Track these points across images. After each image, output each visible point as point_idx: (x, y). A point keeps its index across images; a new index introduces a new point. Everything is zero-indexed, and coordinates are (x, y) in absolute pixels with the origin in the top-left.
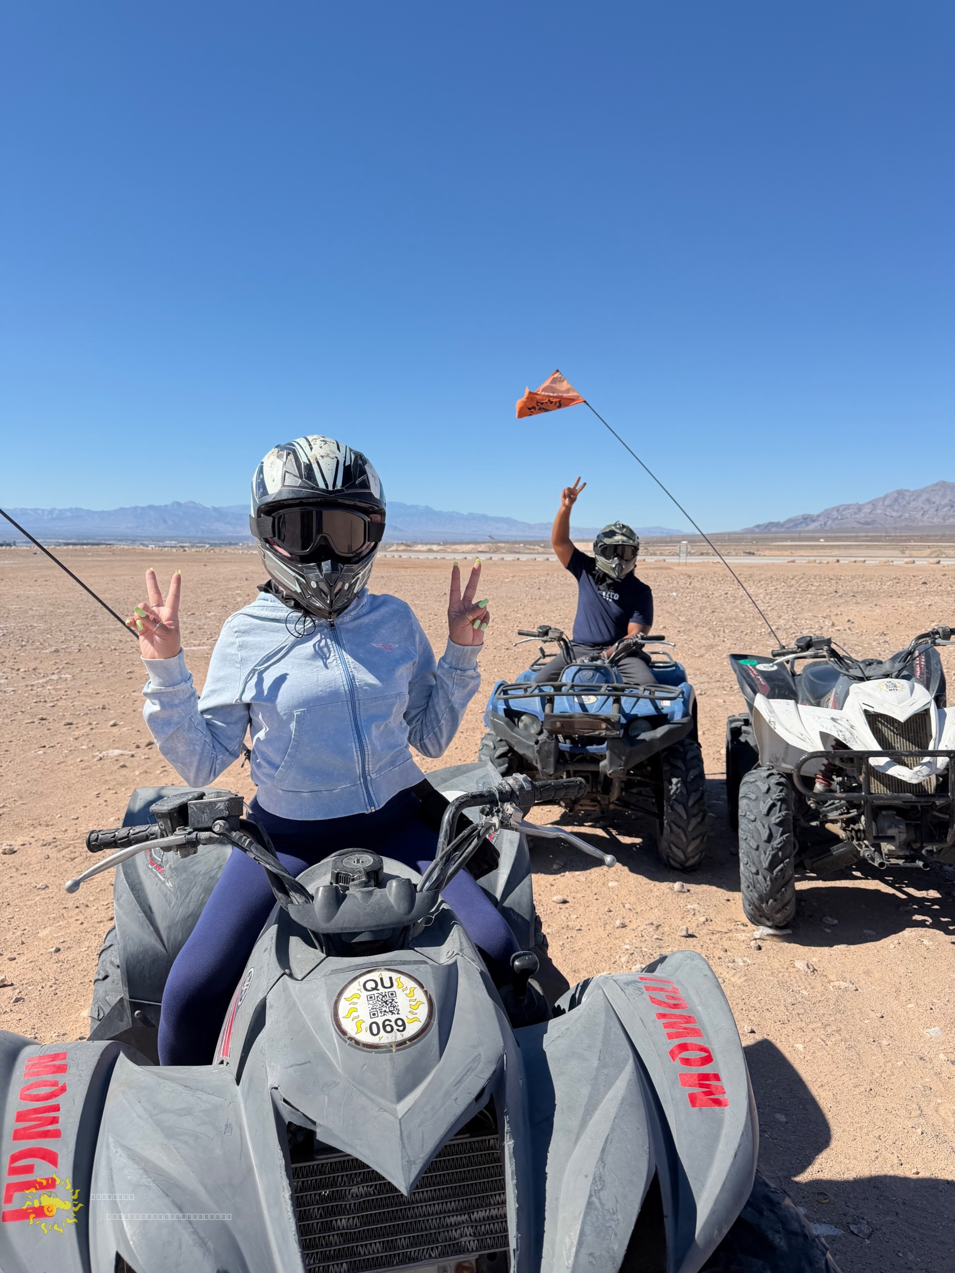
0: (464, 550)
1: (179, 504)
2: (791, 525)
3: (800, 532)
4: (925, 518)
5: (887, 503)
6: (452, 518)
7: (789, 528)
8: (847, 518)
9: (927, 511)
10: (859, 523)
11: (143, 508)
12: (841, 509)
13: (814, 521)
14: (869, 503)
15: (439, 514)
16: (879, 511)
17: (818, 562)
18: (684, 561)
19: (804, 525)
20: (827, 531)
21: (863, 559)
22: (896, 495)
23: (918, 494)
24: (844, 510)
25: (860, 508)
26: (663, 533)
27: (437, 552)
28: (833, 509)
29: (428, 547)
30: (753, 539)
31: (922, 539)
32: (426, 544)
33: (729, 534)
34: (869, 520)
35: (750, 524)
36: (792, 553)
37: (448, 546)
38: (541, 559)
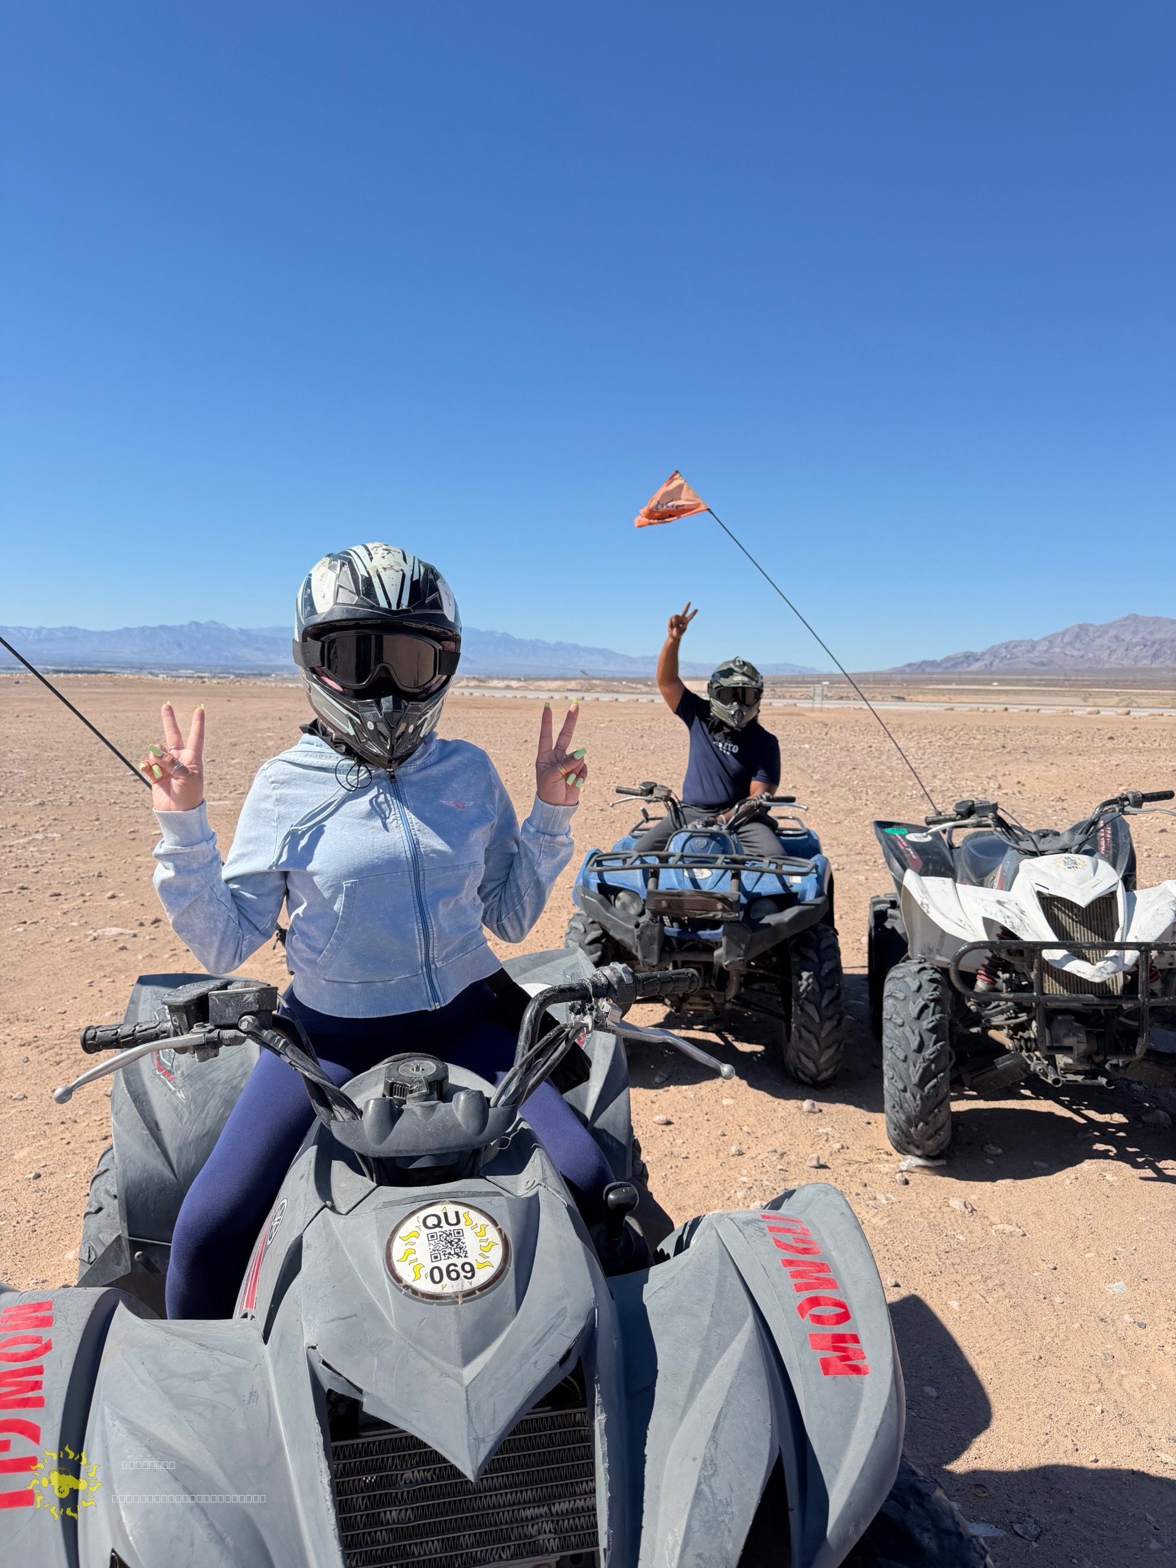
0: (550, 688)
1: (197, 624)
2: (950, 664)
3: (960, 673)
4: (1113, 659)
5: (1066, 639)
6: (535, 647)
7: (947, 668)
8: (1018, 657)
9: (1115, 650)
10: (1032, 663)
11: (153, 629)
12: (1011, 646)
13: (977, 660)
14: (1044, 639)
15: (520, 643)
16: (1057, 650)
17: (982, 710)
18: (819, 706)
19: (965, 665)
20: (992, 673)
21: (1037, 707)
22: (1078, 630)
23: (1103, 630)
24: (1015, 647)
25: (1033, 646)
26: (793, 671)
27: (517, 689)
28: (1001, 646)
29: (506, 683)
30: (903, 681)
31: (1108, 684)
32: (503, 679)
33: (874, 674)
34: (1044, 660)
35: (900, 663)
36: (950, 699)
37: (530, 682)
38: (644, 701)
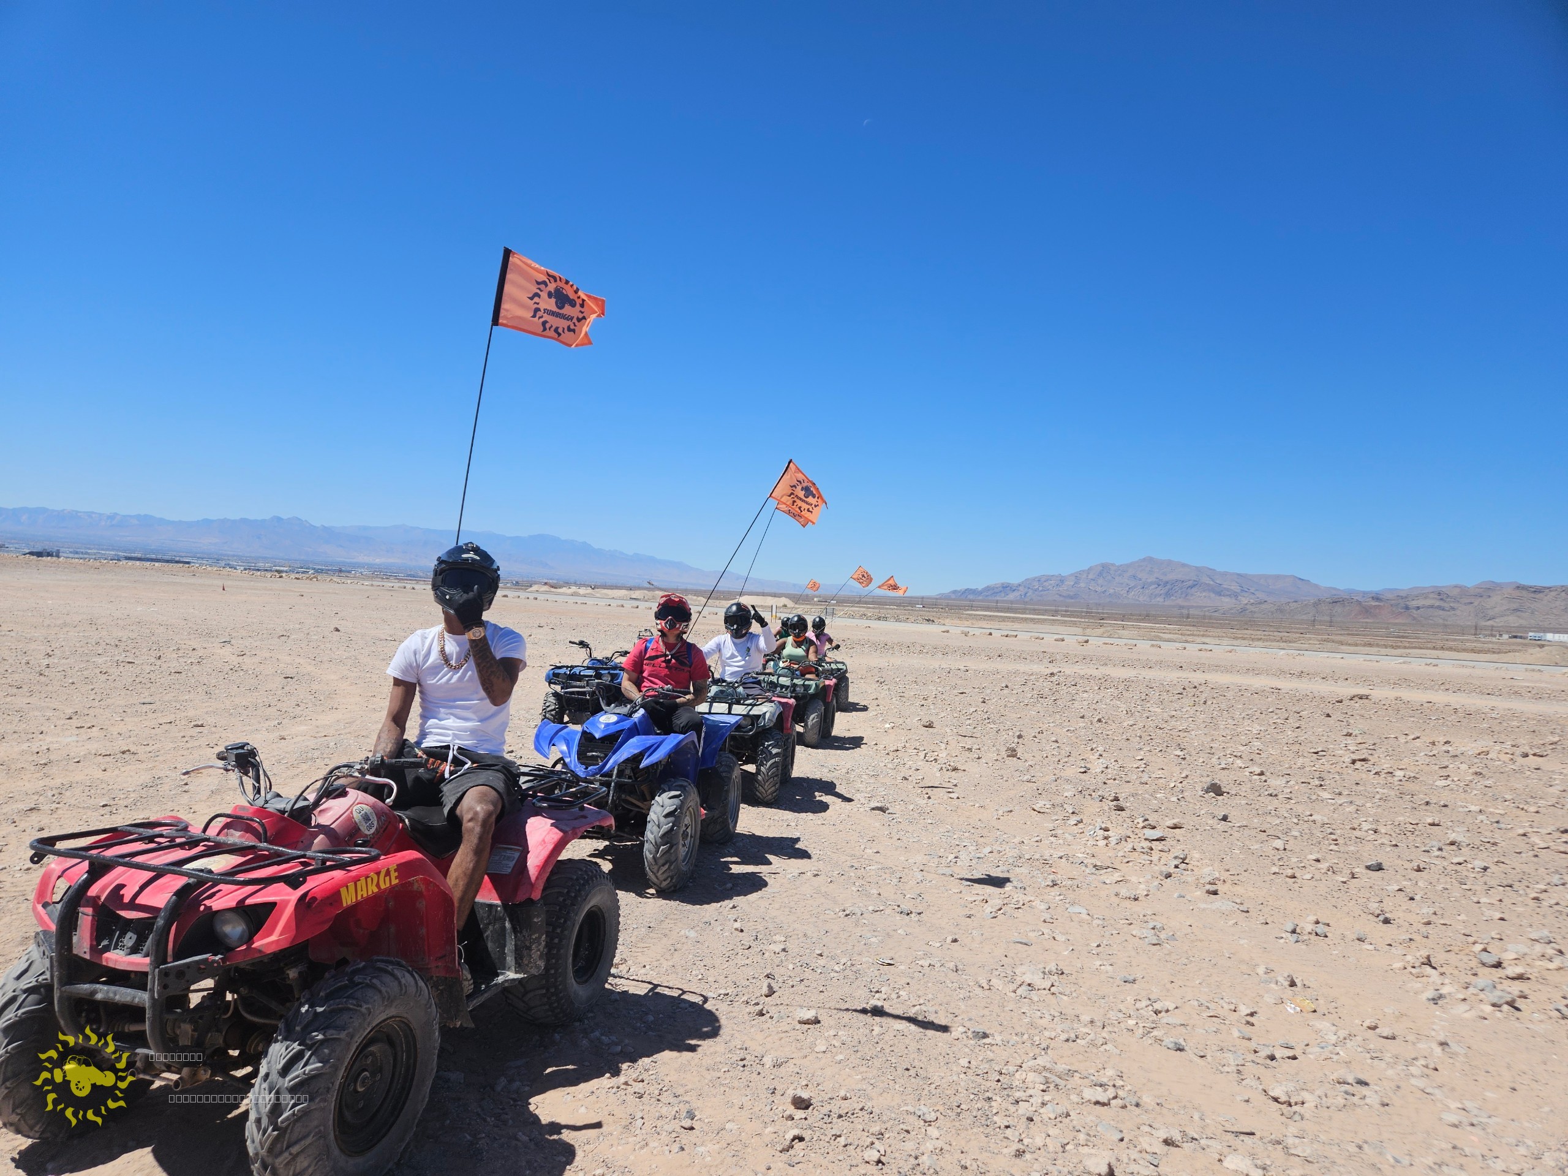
1: (279, 519)
4: (1131, 595)
5: (1091, 576)
6: (613, 557)
7: (988, 596)
8: (1049, 589)
9: (1133, 588)
10: (1061, 595)
11: (234, 521)
12: (1043, 579)
13: (1013, 590)
14: (1072, 575)
15: (598, 552)
19: (1002, 594)
22: (1101, 569)
23: (1122, 570)
24: (1045, 581)
25: (1062, 580)
31: (1126, 618)
32: (576, 586)
